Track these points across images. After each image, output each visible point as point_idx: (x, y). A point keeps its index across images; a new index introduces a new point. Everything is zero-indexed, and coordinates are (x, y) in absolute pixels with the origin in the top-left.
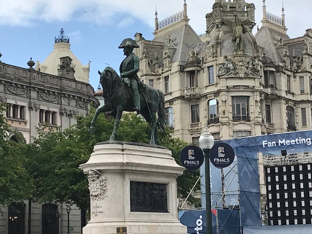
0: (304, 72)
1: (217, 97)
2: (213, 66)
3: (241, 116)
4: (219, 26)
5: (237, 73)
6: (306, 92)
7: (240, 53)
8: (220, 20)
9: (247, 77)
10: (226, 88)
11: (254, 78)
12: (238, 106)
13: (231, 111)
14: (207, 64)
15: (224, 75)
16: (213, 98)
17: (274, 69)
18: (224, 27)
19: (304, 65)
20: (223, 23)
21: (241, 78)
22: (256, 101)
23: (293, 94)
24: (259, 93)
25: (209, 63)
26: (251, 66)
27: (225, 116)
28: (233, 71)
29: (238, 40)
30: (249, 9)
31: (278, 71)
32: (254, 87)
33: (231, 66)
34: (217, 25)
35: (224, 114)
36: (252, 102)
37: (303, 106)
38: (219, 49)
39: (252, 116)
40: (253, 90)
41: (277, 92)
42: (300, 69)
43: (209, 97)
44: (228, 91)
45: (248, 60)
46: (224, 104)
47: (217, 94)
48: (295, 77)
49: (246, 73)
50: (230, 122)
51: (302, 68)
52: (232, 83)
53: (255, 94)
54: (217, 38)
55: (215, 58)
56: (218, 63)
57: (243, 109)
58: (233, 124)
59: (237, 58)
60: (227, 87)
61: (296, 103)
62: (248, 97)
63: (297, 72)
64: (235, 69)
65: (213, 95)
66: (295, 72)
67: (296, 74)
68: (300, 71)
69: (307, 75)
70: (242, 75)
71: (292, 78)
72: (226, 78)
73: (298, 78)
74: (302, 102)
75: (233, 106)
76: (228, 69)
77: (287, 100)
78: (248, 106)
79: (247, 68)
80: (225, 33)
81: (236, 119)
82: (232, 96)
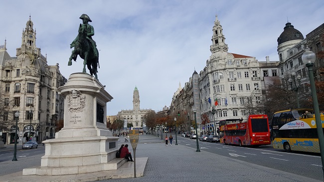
2: (20, 69)
3: (31, 91)
4: (24, 54)
5: (31, 74)
7: (33, 66)
8: (25, 51)
9: (35, 76)
11: (38, 77)
12: (30, 87)
13: (26, 88)
14: (16, 68)
15: (25, 73)
17: (44, 75)
18: (26, 54)
22: (38, 86)
23: (50, 86)
24: (39, 83)
25: (18, 68)
27: (24, 90)
28: (29, 73)
31: (46, 76)
33: (29, 70)
38: (23, 63)
39: (35, 92)
40: (37, 81)
41: (45, 84)
43: (16, 82)
44: (26, 81)
45: (36, 69)
46: (24, 85)
47: (20, 81)
48: (51, 80)
49: (35, 74)
52: (28, 77)
54: (23, 58)
55: (21, 66)
56: (22, 68)
58: (27, 94)
59: (32, 68)
60: (26, 78)
61: (51, 89)
62: (34, 84)
65: (18, 81)
66: (51, 78)
70: (33, 75)
72: (26, 75)
78: (34, 88)
80: (26, 57)
81: (29, 92)
82: (28, 83)
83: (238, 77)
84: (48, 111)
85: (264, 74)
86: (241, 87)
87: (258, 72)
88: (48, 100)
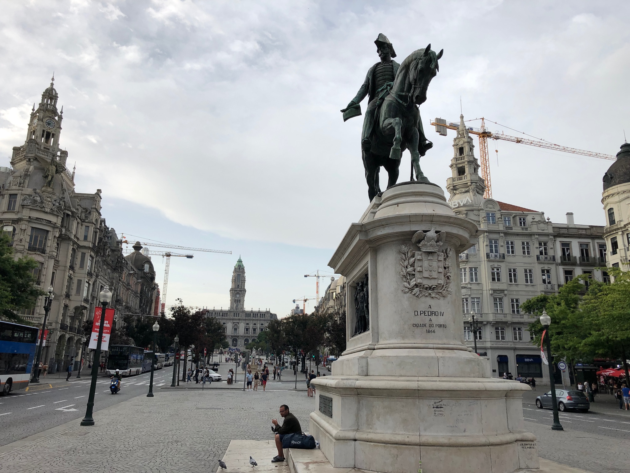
0: (91, 223)
1: (15, 224)
2: (17, 194)
3: (37, 247)
4: (31, 160)
5: (43, 207)
6: (89, 239)
7: (49, 190)
8: (33, 155)
9: (52, 213)
10: (28, 218)
11: (58, 216)
12: (36, 238)
13: (28, 240)
14: (9, 191)
15: (29, 205)
16: (10, 224)
17: (70, 213)
18: (35, 162)
19: (91, 217)
20: (36, 159)
21: (46, 213)
22: (55, 237)
23: (78, 239)
24: (58, 230)
25: (12, 191)
26: (57, 204)
27: (21, 244)
28: (40, 204)
29: (50, 178)
30: (63, 155)
31: (73, 216)
32: (55, 223)
33: (38, 199)
34: (30, 159)
35: (21, 242)
36: (50, 236)
37: (84, 251)
38: (27, 181)
39: (48, 250)
40: (54, 226)
41: (68, 233)
42: (88, 219)
43: (5, 223)
44: (29, 222)
45: (55, 197)
46: (23, 232)
47: (15, 222)
48: (82, 225)
49: (52, 209)
50: (25, 250)
51: (89, 219)
52: (35, 215)
53: (56, 230)
54: (27, 170)
55: (20, 188)
56: (23, 192)
57: (41, 242)
58: (28, 253)
59: (46, 193)
60: (30, 217)
61: (79, 247)
62: (48, 232)
63: (84, 222)
64: (42, 202)
65: (11, 221)
66: (83, 221)
67: (83, 223)
68: (87, 221)
69: (92, 226)
70: (48, 210)
71: (80, 225)
72: (31, 209)
73: (84, 227)
74: (84, 247)
75: (31, 237)
76: (35, 201)
77: (74, 243)
78: (46, 239)
79: (54, 205)
80: (35, 168)
81: (32, 249)
82: (32, 227)
83: (508, 252)
84: (68, 296)
85: (563, 250)
86: (512, 275)
87: (550, 245)
88: (71, 272)
